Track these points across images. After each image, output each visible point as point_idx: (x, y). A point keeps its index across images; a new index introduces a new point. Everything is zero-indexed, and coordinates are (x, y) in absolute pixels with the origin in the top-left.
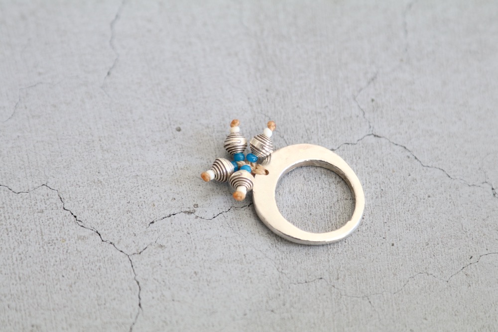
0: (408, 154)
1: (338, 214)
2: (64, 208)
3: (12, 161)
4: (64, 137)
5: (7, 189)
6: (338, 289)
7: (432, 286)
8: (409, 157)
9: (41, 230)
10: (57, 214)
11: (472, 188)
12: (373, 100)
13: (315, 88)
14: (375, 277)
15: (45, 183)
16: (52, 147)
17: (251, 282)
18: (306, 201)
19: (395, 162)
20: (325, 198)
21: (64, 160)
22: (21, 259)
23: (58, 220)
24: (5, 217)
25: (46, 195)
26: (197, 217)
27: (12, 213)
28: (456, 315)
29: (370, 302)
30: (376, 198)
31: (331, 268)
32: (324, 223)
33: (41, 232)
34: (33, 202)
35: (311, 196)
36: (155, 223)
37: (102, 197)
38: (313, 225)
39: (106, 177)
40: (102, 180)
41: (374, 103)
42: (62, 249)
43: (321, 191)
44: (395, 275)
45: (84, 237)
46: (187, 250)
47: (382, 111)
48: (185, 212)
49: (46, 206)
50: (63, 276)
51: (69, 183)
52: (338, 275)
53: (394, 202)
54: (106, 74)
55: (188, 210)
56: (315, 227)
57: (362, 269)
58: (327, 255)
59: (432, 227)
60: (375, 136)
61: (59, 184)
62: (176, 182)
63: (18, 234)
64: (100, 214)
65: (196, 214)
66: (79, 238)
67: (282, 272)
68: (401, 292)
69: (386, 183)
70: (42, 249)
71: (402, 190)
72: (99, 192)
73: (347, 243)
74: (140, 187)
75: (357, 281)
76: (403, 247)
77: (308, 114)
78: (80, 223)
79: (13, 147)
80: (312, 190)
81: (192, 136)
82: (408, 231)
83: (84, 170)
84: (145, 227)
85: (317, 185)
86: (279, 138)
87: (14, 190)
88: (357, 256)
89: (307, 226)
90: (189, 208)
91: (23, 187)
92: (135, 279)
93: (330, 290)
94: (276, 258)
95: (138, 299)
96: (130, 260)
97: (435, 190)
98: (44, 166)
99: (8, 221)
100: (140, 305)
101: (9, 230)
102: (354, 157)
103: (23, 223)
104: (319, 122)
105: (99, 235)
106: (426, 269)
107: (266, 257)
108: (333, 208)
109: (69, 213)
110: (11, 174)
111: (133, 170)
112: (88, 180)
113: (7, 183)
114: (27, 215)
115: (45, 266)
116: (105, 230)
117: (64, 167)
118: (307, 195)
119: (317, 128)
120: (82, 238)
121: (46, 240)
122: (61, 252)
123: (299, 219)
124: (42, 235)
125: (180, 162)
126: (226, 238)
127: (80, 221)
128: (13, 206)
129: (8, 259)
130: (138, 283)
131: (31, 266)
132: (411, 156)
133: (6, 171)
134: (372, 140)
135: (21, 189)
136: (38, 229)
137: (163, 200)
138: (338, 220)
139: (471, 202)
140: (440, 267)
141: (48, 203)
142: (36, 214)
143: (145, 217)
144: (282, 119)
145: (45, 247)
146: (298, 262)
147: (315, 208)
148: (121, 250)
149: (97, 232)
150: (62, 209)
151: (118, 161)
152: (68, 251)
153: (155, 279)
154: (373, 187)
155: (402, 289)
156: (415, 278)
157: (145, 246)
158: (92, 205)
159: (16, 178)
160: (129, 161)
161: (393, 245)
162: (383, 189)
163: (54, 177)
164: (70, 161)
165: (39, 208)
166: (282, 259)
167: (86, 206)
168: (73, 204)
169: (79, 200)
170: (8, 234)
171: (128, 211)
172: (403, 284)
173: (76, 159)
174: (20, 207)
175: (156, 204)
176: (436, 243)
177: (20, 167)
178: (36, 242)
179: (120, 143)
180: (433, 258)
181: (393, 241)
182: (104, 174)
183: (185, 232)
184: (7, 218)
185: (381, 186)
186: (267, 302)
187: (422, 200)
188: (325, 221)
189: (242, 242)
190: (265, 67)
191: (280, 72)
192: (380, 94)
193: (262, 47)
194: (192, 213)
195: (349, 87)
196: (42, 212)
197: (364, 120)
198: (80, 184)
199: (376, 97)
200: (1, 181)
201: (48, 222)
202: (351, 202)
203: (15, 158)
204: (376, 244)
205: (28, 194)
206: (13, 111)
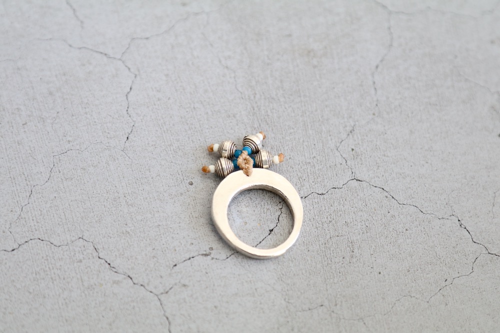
0: (387, 194)
1: (332, 249)
2: (99, 258)
3: (51, 219)
4: (94, 196)
5: (49, 243)
6: (337, 314)
7: (415, 307)
8: (387, 197)
9: (81, 277)
10: (93, 263)
11: (442, 221)
12: (353, 150)
13: (303, 141)
14: (367, 302)
15: (81, 236)
16: (85, 204)
17: (263, 312)
18: (303, 239)
19: (376, 202)
20: (320, 236)
21: (95, 216)
22: (66, 303)
23: (94, 267)
24: (49, 268)
25: (83, 247)
27: (55, 264)
28: (437, 330)
29: (365, 323)
30: (363, 233)
31: (329, 296)
32: (320, 257)
33: (82, 279)
34: (73, 253)
35: (308, 235)
36: (178, 266)
37: (130, 246)
38: (311, 260)
39: (133, 228)
40: (130, 231)
41: (354, 151)
42: (100, 293)
43: (316, 230)
44: (384, 299)
46: (207, 287)
47: (361, 159)
48: (202, 255)
49: (84, 256)
50: (103, 317)
51: (101, 235)
52: (336, 302)
53: (378, 236)
54: (126, 139)
55: (205, 253)
56: (314, 262)
57: (356, 296)
58: (325, 285)
59: (411, 256)
60: (357, 180)
61: (93, 237)
62: (193, 229)
63: (61, 282)
64: (130, 260)
65: (212, 256)
66: (114, 282)
67: (288, 302)
68: (389, 313)
69: (370, 220)
70: (83, 294)
71: (384, 226)
72: (128, 242)
73: (341, 274)
74: (162, 235)
75: (353, 306)
76: (389, 275)
77: (299, 164)
78: (114, 269)
79: (51, 207)
80: (308, 230)
81: (203, 189)
82: (392, 260)
83: (114, 223)
84: (169, 270)
85: (312, 225)
87: (55, 244)
88: (350, 284)
89: (306, 261)
90: (205, 251)
91: (63, 241)
92: (164, 315)
93: (330, 315)
94: (282, 290)
96: (160, 300)
97: (411, 224)
98: (79, 222)
99: (52, 271)
101: (54, 279)
102: (341, 200)
103: (65, 272)
104: (309, 171)
105: (131, 278)
106: (409, 292)
107: (274, 290)
108: (327, 244)
109: (103, 261)
110: (51, 230)
111: (155, 221)
112: (117, 232)
113: (48, 238)
114: (68, 265)
115: (86, 308)
116: (135, 274)
117: (96, 222)
118: (305, 234)
119: (308, 176)
120: (117, 282)
121: (86, 286)
122: (100, 295)
123: (300, 256)
124: (82, 282)
125: (194, 212)
126: (239, 275)
127: (113, 268)
128: (56, 258)
129: (55, 304)
130: (167, 318)
131: (75, 309)
132: (389, 196)
133: (47, 228)
134: (355, 183)
135: (61, 242)
136: (79, 276)
137: (183, 245)
138: (332, 254)
139: (442, 233)
140: (421, 290)
141: (85, 253)
142: (75, 264)
143: (168, 261)
145: (86, 292)
146: (301, 293)
147: (312, 245)
148: (150, 290)
149: (129, 276)
150: (98, 258)
151: (142, 214)
152: (106, 294)
153: (181, 314)
154: (359, 224)
155: (390, 311)
156: (400, 300)
157: (171, 286)
158: (123, 253)
159: (56, 234)
160: (151, 213)
161: (380, 273)
162: (368, 225)
163: (88, 231)
164: (101, 215)
165: (78, 259)
166: (288, 290)
167: (118, 255)
168: (106, 253)
169: (111, 249)
170: (53, 283)
171: (154, 257)
172: (391, 306)
173: (106, 214)
174: (62, 259)
175: (177, 249)
176: (415, 269)
177: (59, 224)
178: (78, 288)
179: (142, 198)
180: (415, 282)
181: (379, 270)
182: (130, 225)
183: (204, 271)
184: (51, 268)
185: (366, 223)
186: (278, 329)
187: (401, 234)
188: (321, 256)
189: (252, 277)
190: (260, 126)
191: (272, 130)
192: (359, 144)
193: (256, 109)
194: (208, 255)
195: (331, 139)
196: (81, 261)
197: (347, 167)
198: (111, 235)
199: (355, 147)
200: (43, 236)
201: (86, 270)
202: (342, 238)
203: (54, 216)
204: (366, 273)
205: (67, 246)
206: (49, 175)
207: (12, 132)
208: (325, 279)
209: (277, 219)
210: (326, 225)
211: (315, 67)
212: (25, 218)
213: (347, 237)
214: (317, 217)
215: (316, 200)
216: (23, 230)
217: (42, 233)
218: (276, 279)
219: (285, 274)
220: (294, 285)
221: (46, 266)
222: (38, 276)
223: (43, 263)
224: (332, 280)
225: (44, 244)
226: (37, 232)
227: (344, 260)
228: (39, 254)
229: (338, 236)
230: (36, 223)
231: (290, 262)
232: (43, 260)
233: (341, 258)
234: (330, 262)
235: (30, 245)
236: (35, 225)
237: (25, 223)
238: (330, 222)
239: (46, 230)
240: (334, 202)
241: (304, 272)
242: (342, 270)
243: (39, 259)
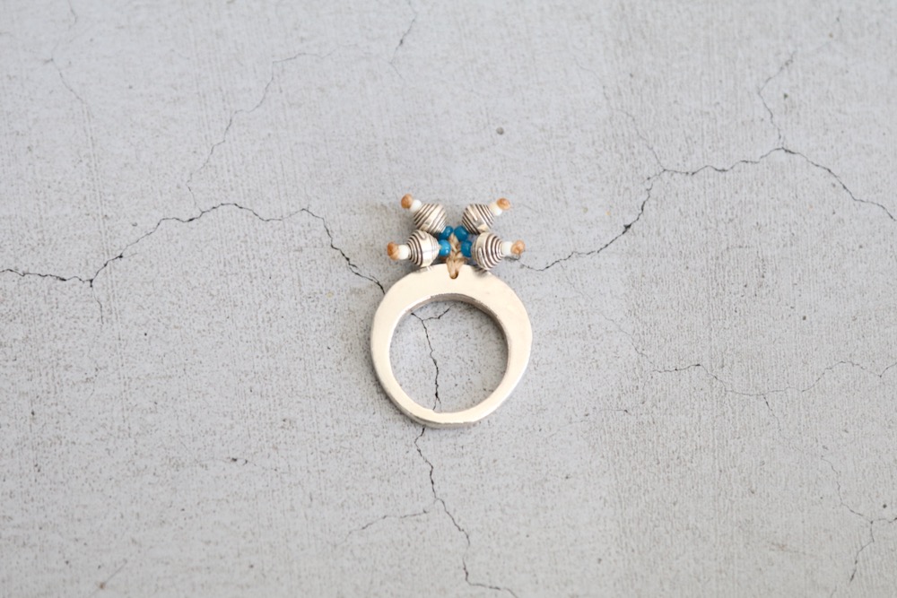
0: (834, 180)
1: (727, 269)
2: (332, 246)
3: (259, 172)
4: (334, 138)
5: (251, 214)
6: (721, 381)
7: (858, 383)
8: (834, 186)
9: (299, 277)
10: (321, 254)
12: (786, 96)
13: (702, 74)
14: (776, 366)
15: (305, 206)
16: (318, 151)
17: (597, 366)
18: (681, 248)
19: (813, 192)
20: (709, 244)
21: (333, 174)
22: (270, 319)
23: (322, 262)
24: (247, 256)
25: (306, 226)
26: (523, 266)
27: (258, 251)
28: (890, 427)
29: (767, 403)
30: (784, 246)
31: (713, 350)
32: (705, 282)
33: (299, 281)
34: (289, 235)
35: (689, 240)
37: (387, 231)
38: (690, 285)
39: (393, 201)
40: (388, 206)
41: (787, 99)
42: (327, 307)
43: (704, 232)
44: (805, 363)
45: (360, 290)
47: (798, 114)
48: (506, 258)
49: (307, 241)
50: (329, 348)
51: (340, 208)
52: (723, 361)
53: (809, 252)
54: (398, 43)
55: (510, 255)
56: (693, 288)
57: (759, 354)
58: (708, 330)
59: (863, 293)
60: (786, 151)
61: (326, 209)
63: (265, 282)
64: (384, 256)
65: (522, 261)
66: (353, 291)
67: (642, 354)
68: (812, 390)
69: (799, 223)
70: (299, 306)
71: (822, 236)
72: (382, 223)
73: (738, 314)
75: (751, 371)
76: (819, 323)
77: (690, 113)
78: (354, 269)
79: (260, 151)
80: (691, 231)
81: (519, 143)
82: (828, 298)
83: (362, 188)
85: (698, 224)
86: (646, 150)
87: (260, 216)
88: (751, 333)
89: (681, 284)
91: (275, 212)
92: (431, 356)
94: (634, 331)
95: (435, 386)
96: (425, 328)
97: (870, 237)
98: (304, 181)
99: (252, 263)
100: (436, 395)
101: (254, 275)
102: (755, 183)
103: (273, 265)
104: (705, 126)
105: (382, 288)
106: (851, 355)
107: (621, 330)
108: (720, 259)
109: (338, 253)
110: (257, 191)
112: (367, 205)
113: (251, 205)
114: (279, 254)
115: (303, 332)
117: (333, 183)
118: (684, 239)
119: (703, 136)
120: (357, 292)
121: (305, 293)
122: (327, 312)
123: (671, 275)
124: (300, 285)
125: (501, 182)
126: (564, 299)
127: (354, 266)
128: (260, 240)
129: (251, 319)
130: (435, 362)
131: (283, 332)
132: (838, 184)
133: (251, 187)
134: (782, 156)
135: (271, 214)
136: (295, 275)
138: (727, 278)
140: (871, 353)
141: (309, 236)
142: (291, 254)
144: (652, 121)
145: (304, 304)
146: (665, 339)
147: (694, 258)
148: (412, 311)
149: (378, 283)
150: (329, 247)
151: (411, 178)
152: (337, 311)
153: (459, 357)
154: (780, 229)
155: (814, 385)
156: (834, 369)
157: (447, 307)
158: (372, 243)
159: (265, 199)
160: (426, 177)
161: (804, 318)
162: (794, 232)
163: (318, 198)
164: (342, 174)
165: (297, 245)
166: (643, 333)
168: (344, 240)
169: (353, 234)
170: (251, 282)
172: (816, 377)
173: (350, 172)
174: (270, 242)
176: (867, 317)
177: (271, 182)
178: (292, 296)
179: (414, 149)
180: (862, 340)
181: (804, 312)
184: (251, 257)
185: (792, 228)
186: (619, 397)
187: (851, 252)
188: (708, 279)
189: (586, 305)
190: (630, 39)
191: (651, 48)
192: (797, 86)
193: (627, 8)
194: (515, 259)
195: (751, 74)
196: (301, 250)
197: (771, 125)
198: (355, 209)
199: (791, 91)
200: (243, 200)
201: (309, 266)
202: (747, 251)
203: (263, 168)
204: (780, 316)
205: (281, 222)
206: (262, 96)
207: (208, 15)
208: (710, 319)
209: (640, 208)
210: (722, 226)
212: (215, 167)
213: (756, 250)
214: (709, 210)
215: (711, 181)
216: (211, 187)
217: (242, 195)
218: (627, 311)
219: (641, 305)
220: (655, 325)
221: (242, 253)
222: (227, 269)
223: (238, 247)
224: (720, 323)
225: (242, 214)
226: (234, 192)
227: (746, 289)
228: (234, 230)
229: (740, 247)
230: (232, 177)
231: (654, 285)
232: (238, 242)
233: (741, 286)
234: (721, 291)
235: (220, 215)
236: (230, 181)
237: (215, 176)
238: (731, 220)
239: (249, 190)
240: (741, 186)
241: (675, 304)
242: (741, 306)
243: (231, 239)
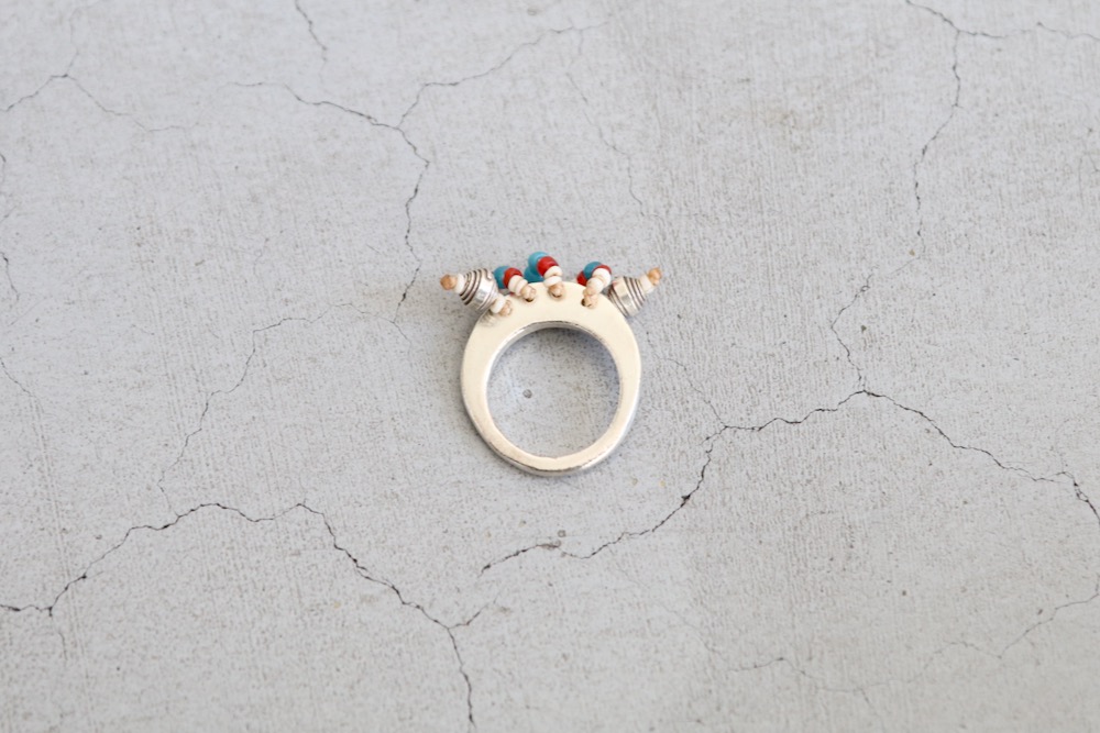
0: (928, 425)
1: (808, 541)
2: (335, 546)
3: (244, 463)
4: (330, 416)
5: (237, 514)
6: (810, 677)
7: (973, 667)
8: (928, 431)
9: (298, 586)
10: (323, 557)
11: (1039, 484)
12: (864, 328)
13: (763, 308)
14: (874, 653)
15: (301, 501)
16: (312, 434)
17: (661, 669)
18: (752, 518)
19: (905, 442)
20: (785, 512)
21: (332, 460)
22: (266, 640)
23: (325, 567)
24: (235, 565)
25: (303, 524)
26: (564, 554)
27: (247, 559)
28: (1015, 718)
29: (867, 700)
30: (874, 508)
31: (798, 639)
32: (783, 557)
33: (299, 591)
34: (283, 537)
35: (760, 509)
36: (493, 567)
37: (399, 524)
38: (765, 563)
39: (406, 486)
40: (399, 493)
41: (865, 332)
42: (334, 620)
43: (778, 498)
44: (909, 648)
45: (372, 596)
46: (550, 615)
47: (880, 349)
48: (543, 546)
49: (305, 542)
50: (338, 670)
51: (342, 499)
52: (810, 652)
53: (905, 514)
54: (402, 297)
55: (548, 542)
56: (769, 566)
57: (853, 640)
58: (790, 615)
59: (971, 558)
60: (869, 394)
61: (326, 503)
62: (526, 490)
63: (258, 595)
64: (398, 554)
65: (563, 548)
66: (363, 599)
67: (713, 651)
68: (919, 679)
69: (890, 480)
70: (300, 622)
71: (918, 492)
72: (394, 515)
73: (824, 594)
74: (464, 503)
75: (845, 662)
76: (923, 597)
77: (752, 357)
78: (363, 571)
79: (244, 438)
80: (762, 498)
81: (551, 406)
82: (930, 567)
83: (368, 474)
84: (475, 576)
85: (770, 488)
86: (703, 404)
87: (249, 516)
88: (842, 615)
89: (754, 563)
90: (550, 538)
91: (265, 510)
92: (461, 671)
93: (798, 680)
94: (702, 623)
95: (467, 707)
96: (452, 637)
97: (975, 490)
98: (298, 470)
99: (241, 573)
100: (471, 717)
101: (244, 588)
102: (834, 435)
103: (267, 574)
104: (770, 372)
105: (398, 592)
106: (962, 635)
107: (686, 623)
108: (799, 529)
109: (343, 554)
110: (243, 486)
111: (451, 472)
112: (374, 493)
113: (237, 504)
114: (273, 560)
115: (306, 652)
116: (407, 583)
117: (333, 471)
118: (754, 507)
119: (768, 382)
120: (368, 600)
121: (307, 605)
122: (334, 626)
123: (742, 553)
124: (300, 596)
126: (615, 590)
127: (363, 568)
128: (249, 546)
129: (244, 642)
130: (466, 677)
131: (282, 654)
132: (933, 429)
133: (235, 482)
134: (864, 400)
135: (260, 513)
136: (293, 585)
137: (505, 524)
138: (808, 551)
139: (1038, 510)
140: (986, 631)
141: (308, 537)
142: (287, 559)
143: (474, 557)
144: (707, 369)
145: (306, 618)
146: (740, 631)
147: (768, 530)
148: (435, 618)
149: (393, 587)
150: (332, 547)
151: (425, 457)
152: (346, 624)
153: (495, 670)
154: (868, 488)
155: (921, 674)
156: (944, 652)
157: (477, 610)
158: (383, 539)
159: (253, 495)
160: (443, 455)
161: (904, 593)
162: (885, 490)
163: (316, 490)
164: (343, 459)
165: (293, 548)
166: (713, 625)
167: (373, 542)
168: (350, 538)
169: (360, 529)
170: (241, 596)
171: (446, 548)
172: (923, 664)
173: (352, 456)
174: (261, 546)
175: (493, 533)
176: (979, 587)
177: (258, 475)
178: (290, 610)
179: (427, 423)
180: (975, 614)
181: (904, 586)
182: (401, 480)
183: (545, 582)
184: (240, 567)
185: (882, 486)
186: (689, 705)
187: (954, 510)
189: (642, 596)
190: (675, 274)
191: (701, 283)
192: (877, 316)
193: (668, 237)
194: (555, 547)
195: (821, 306)
196: (298, 553)
197: (849, 365)
198: (361, 500)
199: (869, 322)
200: (226, 499)
201: (310, 572)
202: (830, 517)
203: (249, 458)
204: (875, 593)
205: (273, 522)
206: (243, 372)
207: (174, 280)
208: (791, 602)
209: (700, 474)
210: (799, 489)
211: (796, 148)
212: (191, 461)
213: (840, 515)
214: (781, 471)
215: (782, 435)
216: (188, 486)
217: (224, 491)
218: (692, 600)
219: (709, 591)
220: (726, 613)
221: (228, 563)
222: (212, 582)
223: (224, 556)
224: (804, 606)
225: (226, 515)
226: (215, 490)
227: (832, 563)
228: (217, 535)
229: (822, 513)
230: (212, 472)
231: (722, 566)
232: (224, 550)
233: (827, 560)
234: (802, 567)
235: (200, 518)
236: (210, 476)
237: (191, 471)
238: (809, 481)
239: (233, 486)
240: (818, 440)
241: (748, 587)
242: (827, 584)
243: (215, 547)
